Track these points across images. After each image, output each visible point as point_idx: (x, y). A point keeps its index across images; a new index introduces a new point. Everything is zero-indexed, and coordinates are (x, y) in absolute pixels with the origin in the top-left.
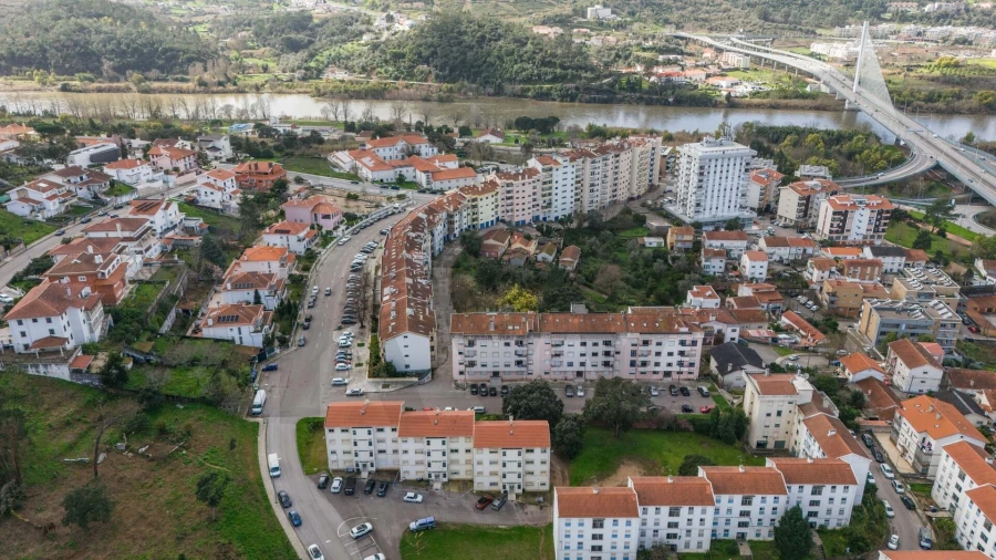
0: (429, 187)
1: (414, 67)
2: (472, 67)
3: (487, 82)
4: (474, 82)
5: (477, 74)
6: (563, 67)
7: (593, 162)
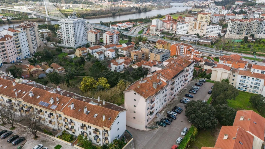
7: (30, 30)
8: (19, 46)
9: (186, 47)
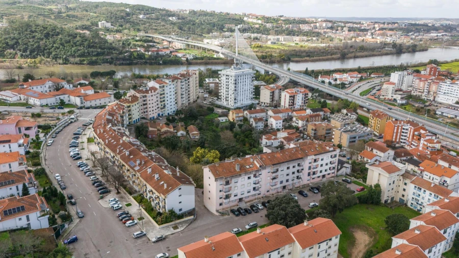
0: (82, 105)
1: (4, 51)
2: (44, 49)
3: (56, 58)
4: (49, 57)
5: (49, 53)
6: (100, 48)
7: (181, 82)
8: (164, 101)
9: (413, 128)
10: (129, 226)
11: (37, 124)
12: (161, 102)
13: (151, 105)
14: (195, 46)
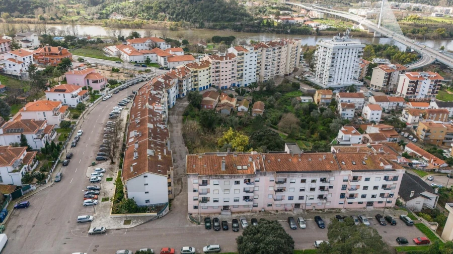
0: (166, 66)
1: (157, 14)
2: (187, 14)
3: (195, 22)
4: (189, 21)
5: (191, 17)
6: (233, 14)
7: (267, 51)
8: (242, 70)
10: (86, 206)
11: (110, 78)
12: (238, 71)
13: (224, 74)
14: (334, 15)
